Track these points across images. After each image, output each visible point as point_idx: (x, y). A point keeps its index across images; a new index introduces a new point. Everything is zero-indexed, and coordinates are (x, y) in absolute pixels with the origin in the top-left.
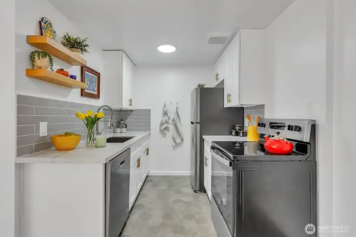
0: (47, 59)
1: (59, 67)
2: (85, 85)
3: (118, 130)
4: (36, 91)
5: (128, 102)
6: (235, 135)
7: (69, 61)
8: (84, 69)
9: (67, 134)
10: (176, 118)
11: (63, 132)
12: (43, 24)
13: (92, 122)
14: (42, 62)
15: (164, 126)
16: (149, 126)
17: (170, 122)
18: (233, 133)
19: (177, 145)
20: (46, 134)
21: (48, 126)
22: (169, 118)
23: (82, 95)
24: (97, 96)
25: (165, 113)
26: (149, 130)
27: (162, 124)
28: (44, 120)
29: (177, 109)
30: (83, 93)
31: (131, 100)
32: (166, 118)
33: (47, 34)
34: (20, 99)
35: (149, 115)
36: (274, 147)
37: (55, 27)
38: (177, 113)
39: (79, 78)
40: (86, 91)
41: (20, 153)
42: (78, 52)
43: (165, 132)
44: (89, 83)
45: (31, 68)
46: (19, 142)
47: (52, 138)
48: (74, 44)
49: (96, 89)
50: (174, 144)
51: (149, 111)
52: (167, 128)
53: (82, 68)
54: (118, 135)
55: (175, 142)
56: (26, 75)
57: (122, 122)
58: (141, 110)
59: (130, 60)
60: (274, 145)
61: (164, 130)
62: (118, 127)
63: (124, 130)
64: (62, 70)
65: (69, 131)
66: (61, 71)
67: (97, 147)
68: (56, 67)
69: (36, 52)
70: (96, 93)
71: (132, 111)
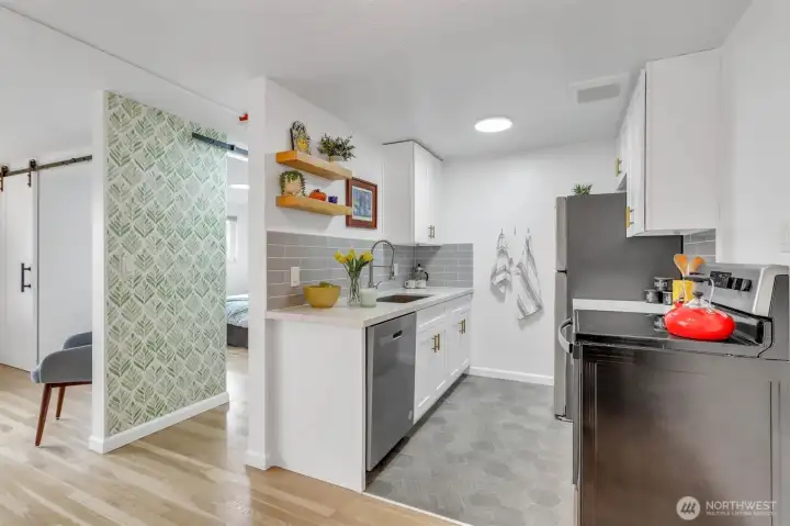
0: (298, 180)
1: (313, 188)
2: (352, 210)
3: (412, 283)
4: (288, 225)
5: (427, 233)
6: (654, 302)
7: (327, 175)
8: (349, 183)
9: (323, 285)
10: (524, 263)
11: (317, 282)
12: (294, 131)
13: (356, 267)
14: (292, 186)
15: (500, 278)
16: (471, 277)
17: (514, 269)
18: (650, 296)
19: (526, 319)
20: (298, 284)
21: (301, 273)
22: (511, 262)
23: (347, 224)
24: (373, 225)
25: (502, 252)
26: (471, 284)
27: (494, 274)
28: (296, 263)
29: (527, 243)
30: (350, 222)
31: (432, 228)
32: (503, 262)
33: (300, 144)
34: (271, 237)
35: (470, 254)
36: (683, 323)
37: (309, 132)
38: (528, 250)
39: (342, 201)
40: (354, 217)
41: (271, 305)
42: (338, 160)
43: (502, 290)
44: (358, 204)
45: (280, 195)
46: (270, 291)
47: (305, 290)
48: (335, 149)
49: (371, 212)
50: (521, 316)
51: (470, 246)
52: (504, 282)
53: (347, 181)
54: (409, 292)
55: (523, 311)
56: (277, 205)
57: (419, 269)
58: (454, 246)
59: (432, 153)
60: (684, 320)
61: (499, 288)
62: (413, 277)
63: (423, 283)
64: (318, 191)
65: (327, 280)
66: (317, 194)
67: (363, 306)
68: (309, 189)
69: (286, 173)
70: (370, 219)
71: (437, 248)
